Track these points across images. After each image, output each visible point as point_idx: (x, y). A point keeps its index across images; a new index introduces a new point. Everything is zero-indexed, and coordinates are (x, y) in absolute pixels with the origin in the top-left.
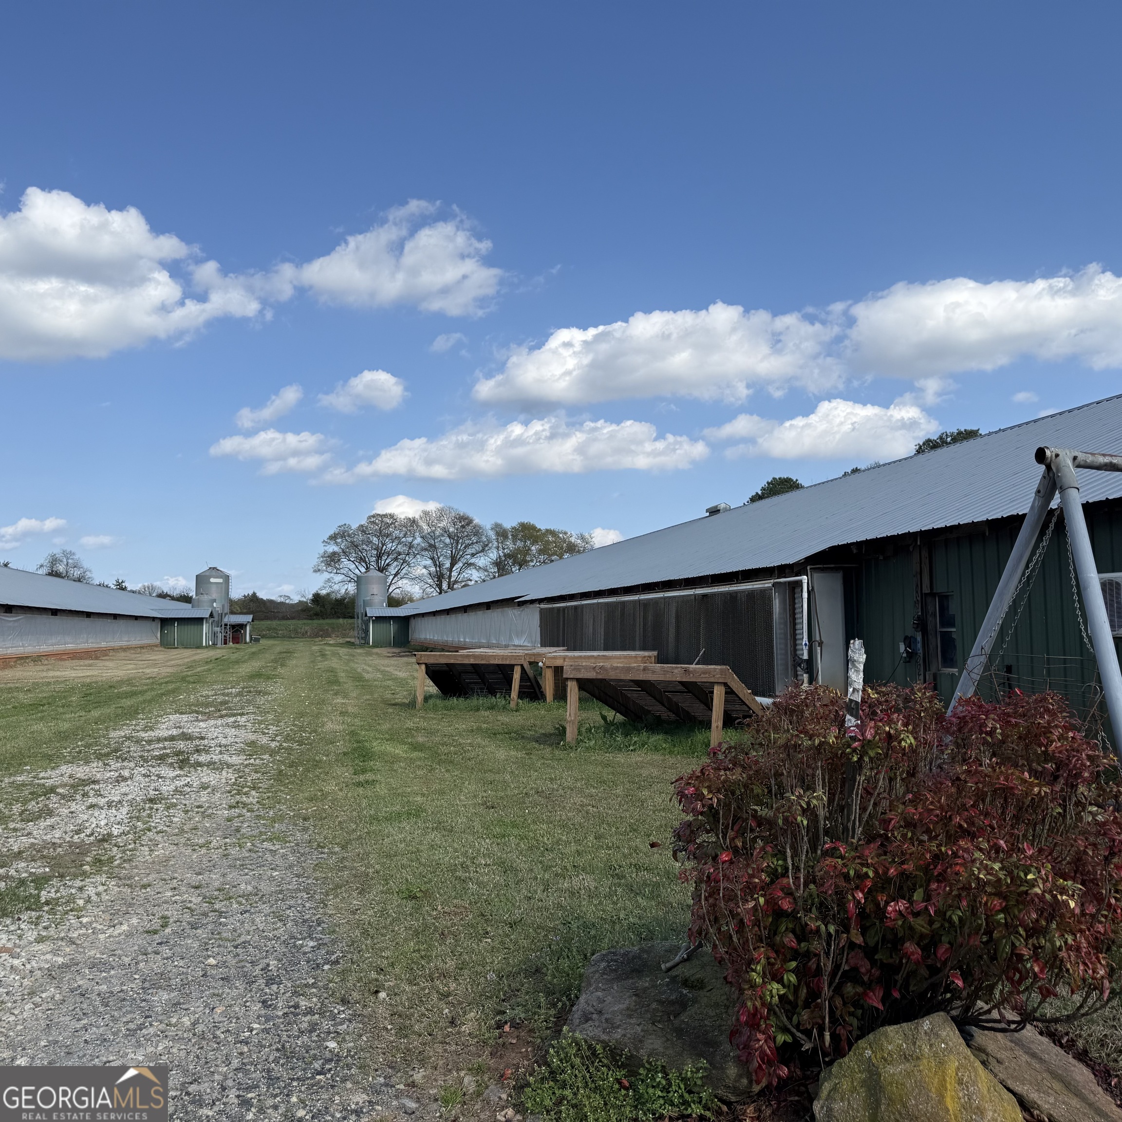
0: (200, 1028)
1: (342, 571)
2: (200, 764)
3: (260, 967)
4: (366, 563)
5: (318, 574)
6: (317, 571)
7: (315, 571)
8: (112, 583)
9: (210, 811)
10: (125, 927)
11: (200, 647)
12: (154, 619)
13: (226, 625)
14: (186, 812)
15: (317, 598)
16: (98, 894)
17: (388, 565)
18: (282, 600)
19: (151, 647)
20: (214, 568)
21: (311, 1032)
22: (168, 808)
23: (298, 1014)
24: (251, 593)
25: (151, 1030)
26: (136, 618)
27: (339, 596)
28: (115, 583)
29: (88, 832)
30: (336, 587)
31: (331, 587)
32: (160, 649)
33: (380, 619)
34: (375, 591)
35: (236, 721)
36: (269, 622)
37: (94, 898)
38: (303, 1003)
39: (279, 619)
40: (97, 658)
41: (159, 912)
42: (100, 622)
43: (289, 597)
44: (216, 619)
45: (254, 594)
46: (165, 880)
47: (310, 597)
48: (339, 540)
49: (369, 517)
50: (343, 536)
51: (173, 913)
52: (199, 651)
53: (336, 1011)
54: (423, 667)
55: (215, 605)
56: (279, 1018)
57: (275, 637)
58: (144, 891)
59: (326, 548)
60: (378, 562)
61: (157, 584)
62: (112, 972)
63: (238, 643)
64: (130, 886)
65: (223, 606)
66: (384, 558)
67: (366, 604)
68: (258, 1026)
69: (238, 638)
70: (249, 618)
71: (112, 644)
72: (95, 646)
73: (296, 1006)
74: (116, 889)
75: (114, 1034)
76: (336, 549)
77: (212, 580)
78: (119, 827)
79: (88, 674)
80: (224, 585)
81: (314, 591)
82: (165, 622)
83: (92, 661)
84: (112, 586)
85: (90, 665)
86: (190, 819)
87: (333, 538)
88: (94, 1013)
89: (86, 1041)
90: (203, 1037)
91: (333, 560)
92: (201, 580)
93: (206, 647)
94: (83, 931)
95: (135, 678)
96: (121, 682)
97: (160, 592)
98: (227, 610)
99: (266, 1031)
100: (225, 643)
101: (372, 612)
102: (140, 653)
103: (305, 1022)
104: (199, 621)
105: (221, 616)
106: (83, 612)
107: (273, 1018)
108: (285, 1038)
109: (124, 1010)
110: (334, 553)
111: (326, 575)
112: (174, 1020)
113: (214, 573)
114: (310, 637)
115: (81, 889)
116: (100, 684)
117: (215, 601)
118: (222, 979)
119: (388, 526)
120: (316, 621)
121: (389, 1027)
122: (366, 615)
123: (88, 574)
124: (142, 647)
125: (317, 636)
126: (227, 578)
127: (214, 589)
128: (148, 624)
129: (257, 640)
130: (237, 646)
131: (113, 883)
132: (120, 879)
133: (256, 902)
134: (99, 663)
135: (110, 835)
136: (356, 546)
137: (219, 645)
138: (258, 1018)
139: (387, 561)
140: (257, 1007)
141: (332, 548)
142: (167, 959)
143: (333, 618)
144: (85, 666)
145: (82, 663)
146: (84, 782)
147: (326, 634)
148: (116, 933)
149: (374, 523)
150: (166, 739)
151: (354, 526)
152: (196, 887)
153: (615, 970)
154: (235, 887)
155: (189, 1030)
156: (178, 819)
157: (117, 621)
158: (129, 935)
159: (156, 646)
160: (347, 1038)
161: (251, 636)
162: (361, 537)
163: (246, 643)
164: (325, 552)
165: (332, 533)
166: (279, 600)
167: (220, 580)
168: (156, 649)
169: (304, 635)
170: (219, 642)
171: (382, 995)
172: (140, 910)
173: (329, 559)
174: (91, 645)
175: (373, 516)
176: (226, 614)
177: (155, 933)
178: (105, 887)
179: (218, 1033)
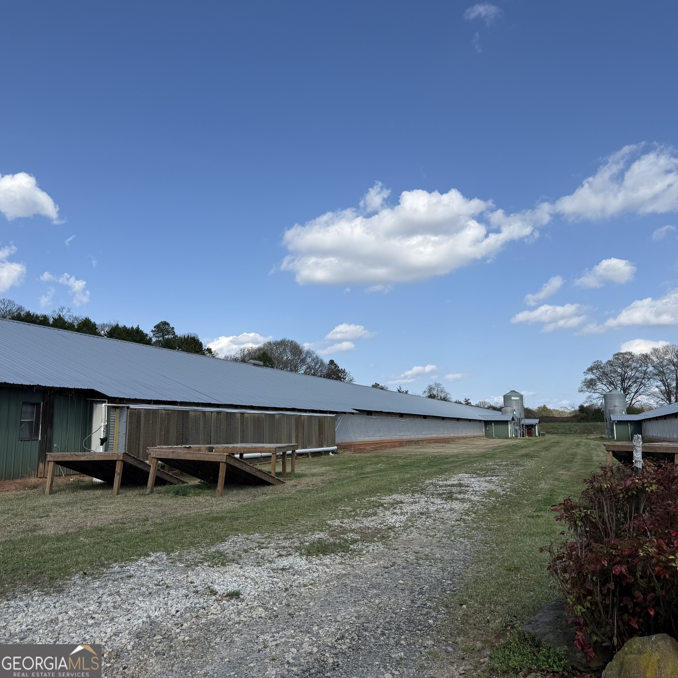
0: (381, 605)
1: (598, 391)
2: (457, 499)
3: (420, 587)
4: (614, 385)
5: (582, 393)
6: (581, 391)
7: (580, 391)
8: (462, 401)
9: (446, 521)
10: (376, 564)
11: (507, 438)
12: (480, 421)
13: (523, 425)
14: (434, 520)
15: (582, 408)
16: (373, 550)
17: (630, 386)
18: (563, 409)
19: (479, 437)
20: (513, 391)
21: (425, 615)
22: (427, 518)
23: (424, 608)
24: (542, 405)
25: (362, 602)
26: (470, 420)
27: (597, 407)
28: (464, 400)
29: (385, 524)
30: (594, 402)
31: (591, 401)
32: (485, 438)
33: (620, 422)
34: (617, 404)
35: (491, 479)
36: (552, 424)
37: (371, 551)
38: (429, 604)
39: (559, 422)
40: (448, 443)
41: (394, 560)
42: (449, 423)
43: (567, 408)
44: (516, 421)
45: (545, 406)
46: (405, 548)
47: (577, 408)
48: (595, 371)
49: (615, 355)
50: (597, 368)
51: (399, 561)
52: (506, 440)
53: (441, 609)
54: (611, 453)
55: (515, 413)
56: (415, 607)
57: (556, 433)
58: (393, 551)
59: (586, 377)
60: (622, 385)
61: (487, 400)
62: (361, 580)
63: (531, 436)
64: (389, 548)
65: (520, 413)
66: (626, 382)
67: (611, 412)
68: (405, 609)
69: (531, 433)
70: (537, 421)
71: (457, 435)
72: (448, 435)
73: (425, 605)
74: (383, 549)
75: (348, 601)
76: (593, 377)
77: (513, 398)
78: (400, 523)
79: (439, 451)
80: (520, 401)
81: (579, 404)
82: (487, 423)
83: (444, 444)
84: (463, 402)
85: (443, 446)
86: (435, 524)
87: (591, 370)
88: (346, 593)
89: (337, 602)
90: (380, 608)
91: (591, 384)
92: (507, 398)
93: (511, 438)
94: (359, 563)
95: (460, 454)
96: (452, 456)
97: (489, 405)
98: (523, 416)
99: (407, 611)
100: (523, 436)
101: (614, 418)
102: (473, 440)
103: (425, 611)
104: (506, 422)
105: (519, 420)
106: (439, 417)
107: (412, 607)
108: (413, 615)
109: (357, 594)
110: (592, 380)
111: (587, 394)
112: (372, 600)
113: (513, 393)
114: (579, 433)
115: (367, 546)
116: (441, 456)
117: (514, 410)
118: (402, 589)
119: (628, 360)
120: (583, 424)
121: (459, 619)
122: (611, 420)
123: (449, 396)
124: (474, 437)
125: (584, 433)
126: (521, 397)
127: (514, 403)
128: (478, 424)
129: (543, 435)
130: (530, 438)
131: (382, 546)
132: (387, 545)
133: (438, 562)
134: (448, 445)
135: (394, 527)
136: (607, 375)
137: (519, 437)
138: (407, 606)
139: (629, 384)
140: (408, 602)
141: (590, 376)
142: (385, 578)
143: (594, 421)
144: (441, 447)
145: (439, 445)
146: (398, 503)
147: (590, 432)
148: (371, 566)
149: (618, 359)
150: (449, 486)
151: (604, 362)
152: (416, 553)
153: (557, 606)
154: (434, 555)
155: (377, 605)
156: (428, 523)
157: (459, 422)
158: (376, 567)
159: (483, 437)
160: (439, 620)
161: (539, 432)
162: (609, 369)
163: (536, 436)
164: (586, 379)
165: (590, 366)
166: (561, 410)
167: (518, 398)
168: (483, 438)
169: (575, 432)
170: (519, 435)
171: (464, 606)
172: (387, 559)
173: (588, 384)
174: (445, 435)
175: (617, 354)
176: (522, 419)
177: (387, 568)
178: (378, 548)
179: (387, 608)
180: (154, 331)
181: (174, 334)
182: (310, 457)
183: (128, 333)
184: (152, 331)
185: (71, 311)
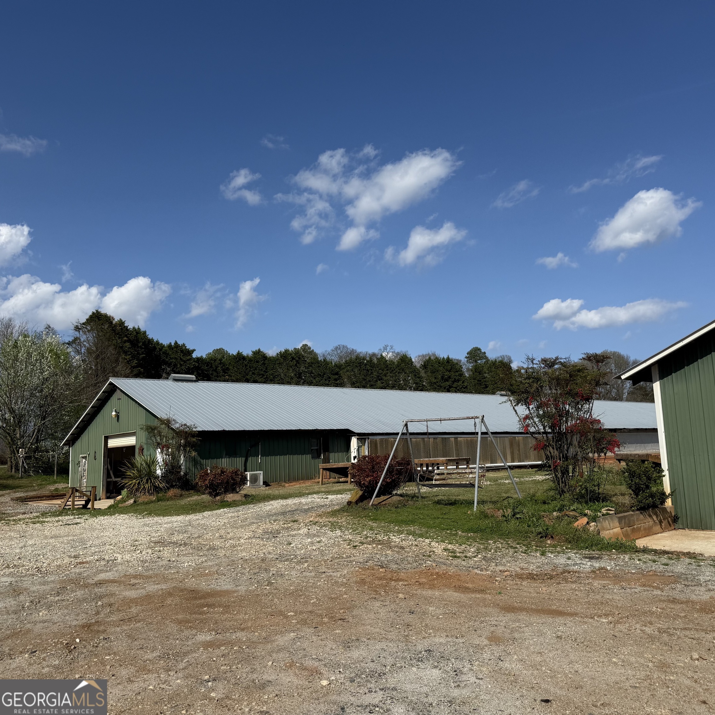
180: (468, 357)
181: (486, 358)
182: (509, 469)
183: (439, 363)
184: (466, 357)
185: (394, 348)
